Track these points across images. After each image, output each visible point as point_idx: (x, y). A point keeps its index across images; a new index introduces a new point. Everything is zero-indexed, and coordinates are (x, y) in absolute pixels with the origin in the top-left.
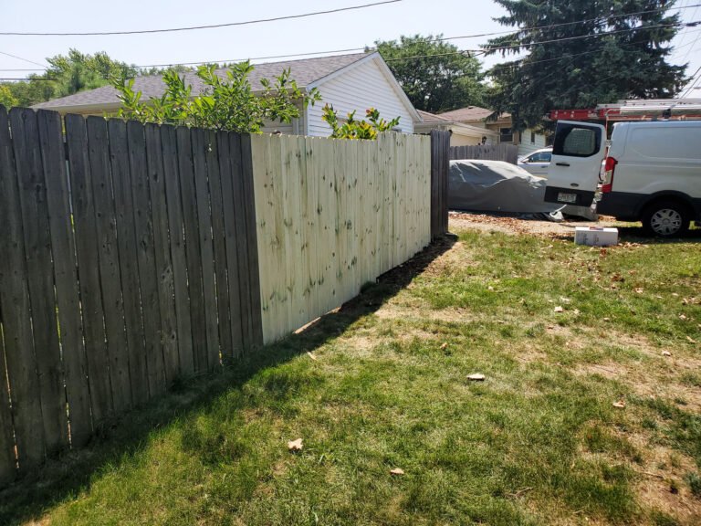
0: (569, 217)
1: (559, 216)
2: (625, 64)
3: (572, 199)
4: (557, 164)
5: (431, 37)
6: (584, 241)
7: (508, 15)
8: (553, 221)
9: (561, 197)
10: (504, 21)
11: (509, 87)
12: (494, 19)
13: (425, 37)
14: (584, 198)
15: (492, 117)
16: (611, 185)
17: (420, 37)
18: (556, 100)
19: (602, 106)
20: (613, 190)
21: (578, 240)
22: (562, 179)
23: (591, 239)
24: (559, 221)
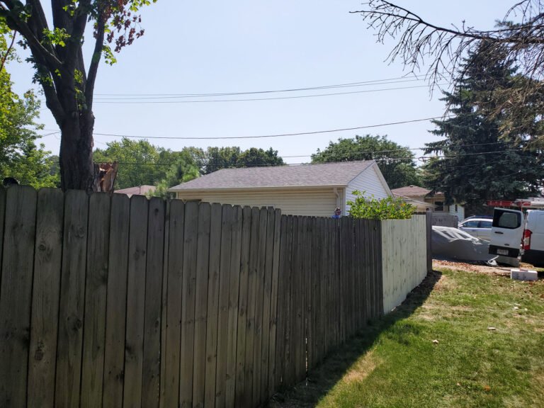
0: (500, 264)
1: (494, 263)
2: (522, 164)
3: (506, 253)
4: (496, 232)
5: (378, 137)
6: (517, 277)
7: (438, 128)
8: (491, 266)
9: (499, 251)
10: (436, 132)
11: (441, 175)
12: (429, 131)
13: (374, 136)
14: (513, 253)
15: (430, 194)
16: (529, 246)
17: (370, 136)
18: (476, 186)
19: (519, 200)
20: (531, 248)
21: (513, 277)
22: (499, 241)
23: (521, 276)
24: (494, 266)
